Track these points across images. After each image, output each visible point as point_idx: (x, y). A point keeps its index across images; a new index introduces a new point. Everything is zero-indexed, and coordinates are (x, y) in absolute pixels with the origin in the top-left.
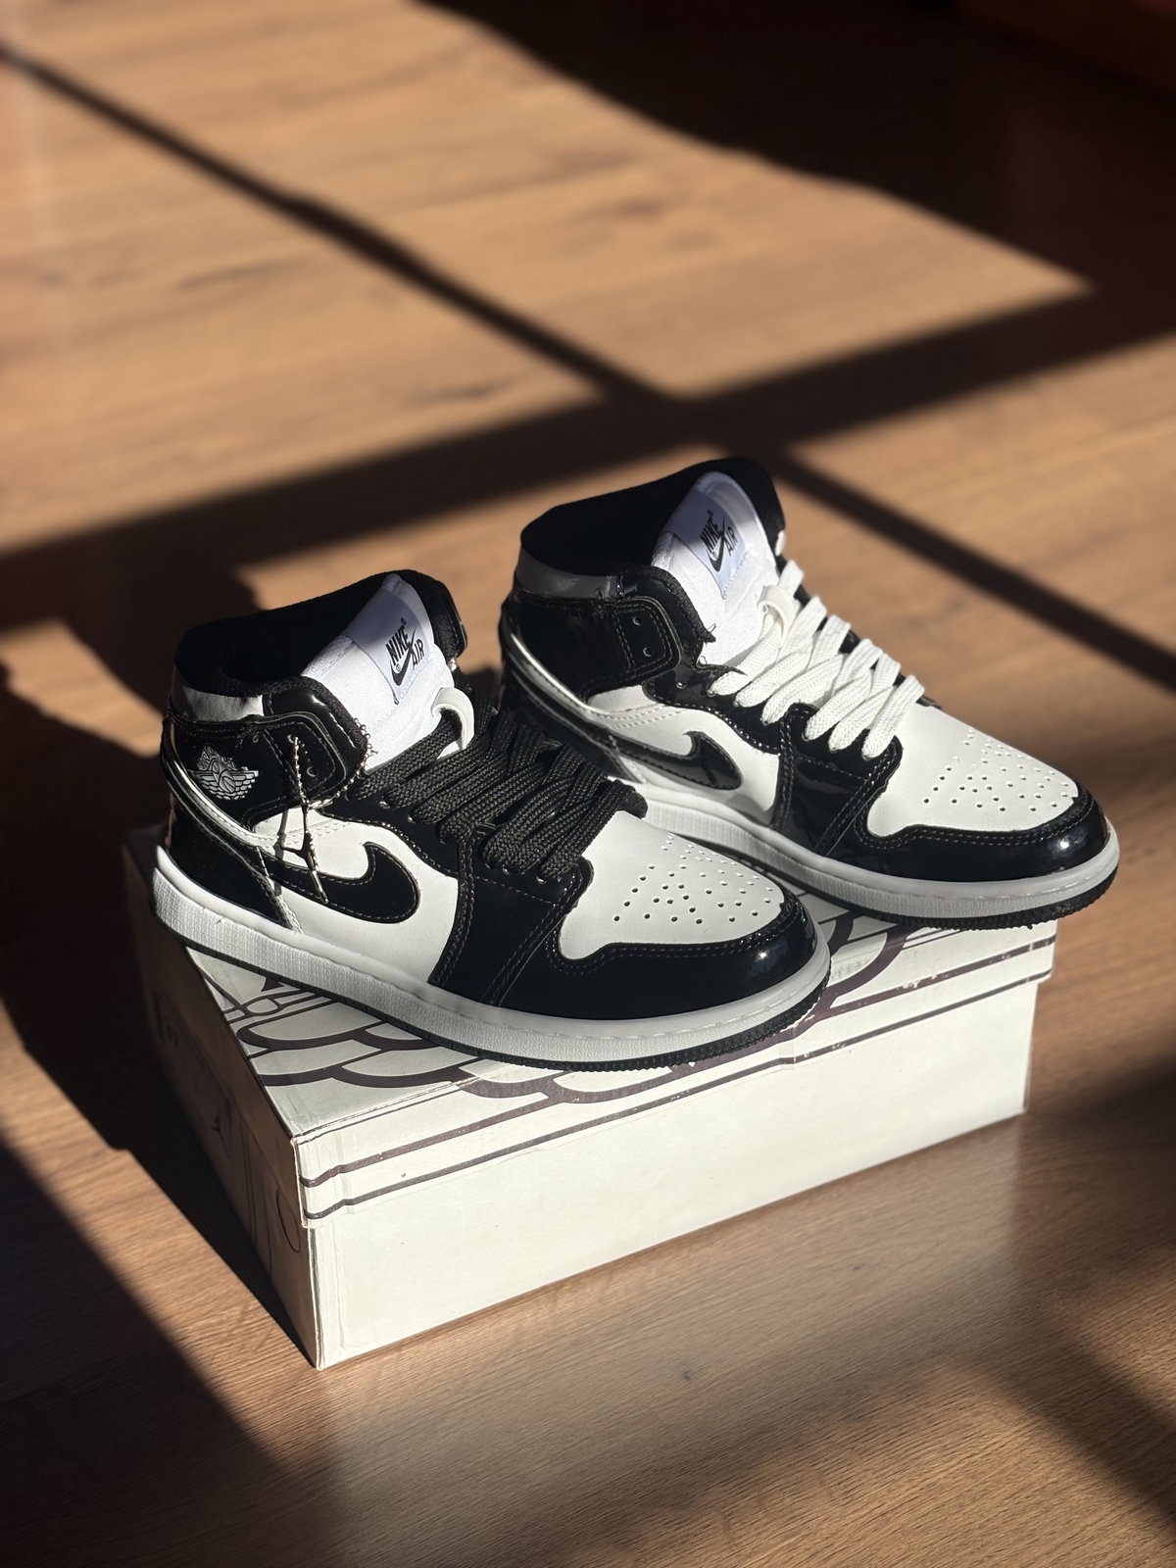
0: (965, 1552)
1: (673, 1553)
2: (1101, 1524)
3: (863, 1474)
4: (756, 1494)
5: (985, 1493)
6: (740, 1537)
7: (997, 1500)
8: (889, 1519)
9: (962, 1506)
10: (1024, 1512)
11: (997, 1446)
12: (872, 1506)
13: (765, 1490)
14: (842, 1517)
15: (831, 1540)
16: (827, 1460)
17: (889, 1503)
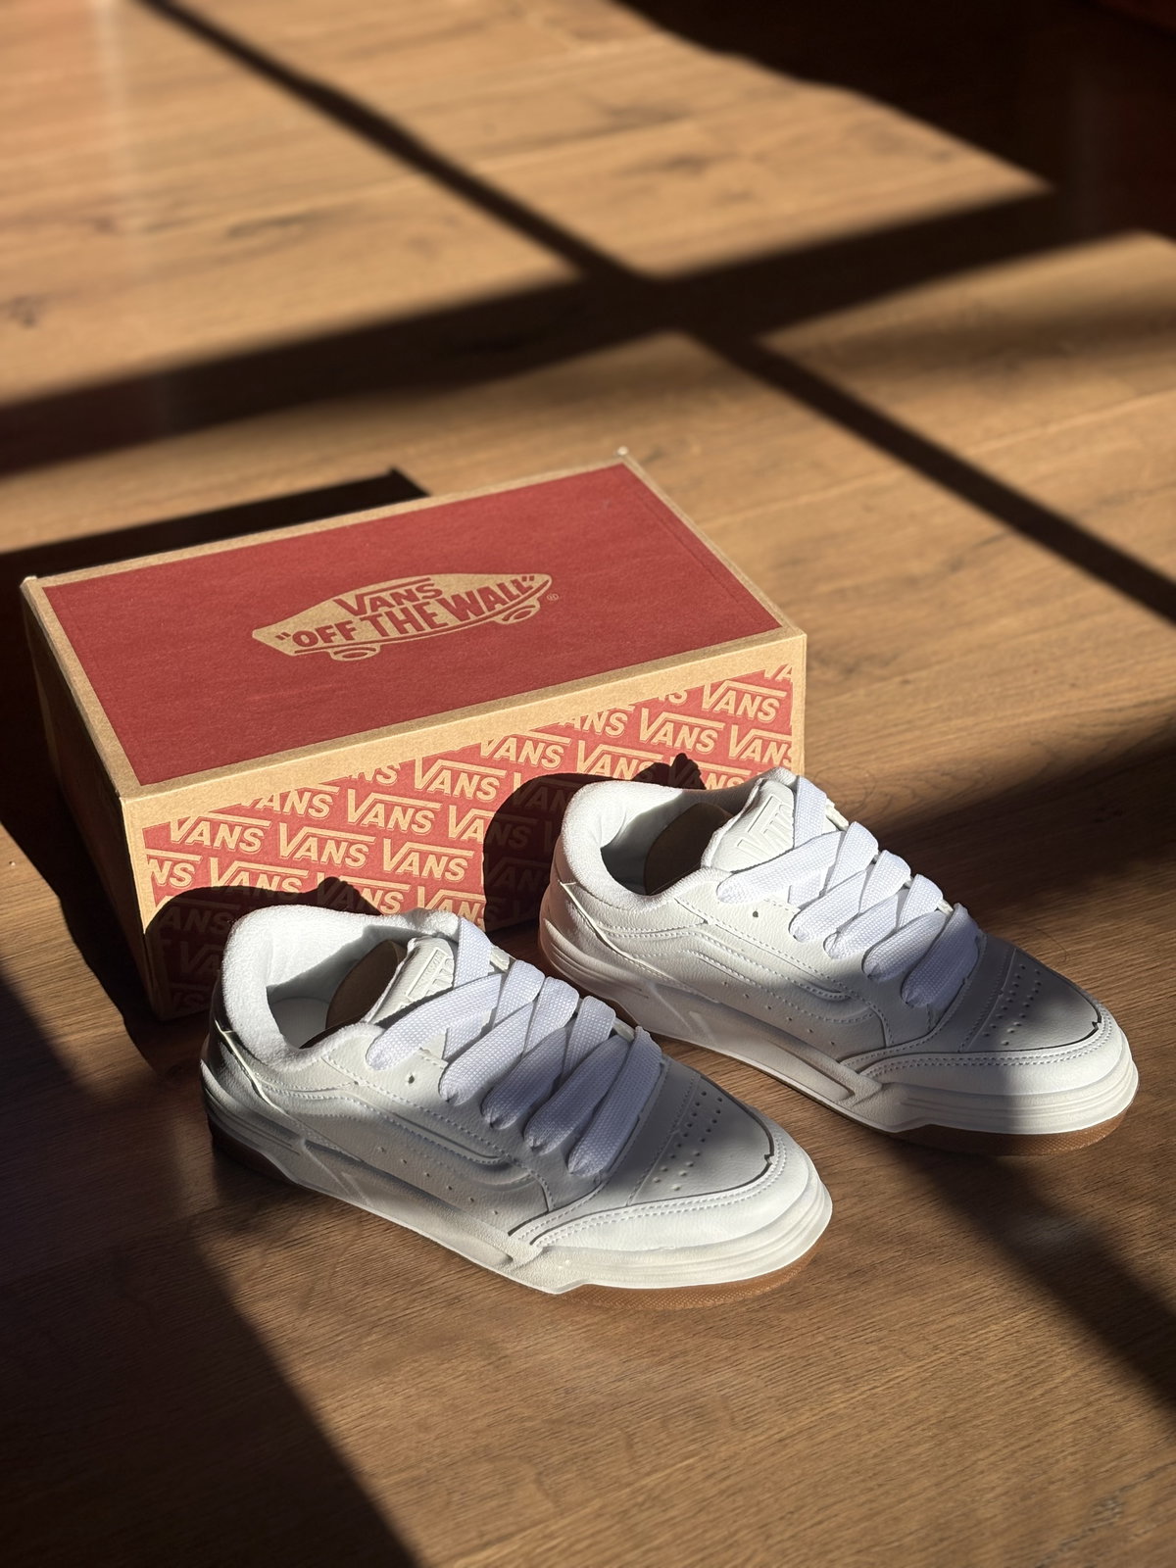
0: (855, 1480)
1: (575, 1468)
2: (992, 1459)
3: (767, 1401)
4: (660, 1415)
5: (884, 1423)
6: (641, 1456)
7: (894, 1431)
8: (787, 1445)
9: (859, 1436)
10: (918, 1443)
11: (900, 1379)
12: (772, 1432)
13: (670, 1412)
14: (741, 1441)
15: (728, 1462)
16: (733, 1386)
17: (789, 1429)
